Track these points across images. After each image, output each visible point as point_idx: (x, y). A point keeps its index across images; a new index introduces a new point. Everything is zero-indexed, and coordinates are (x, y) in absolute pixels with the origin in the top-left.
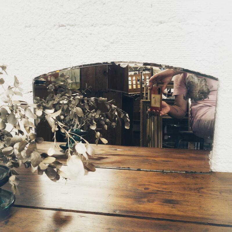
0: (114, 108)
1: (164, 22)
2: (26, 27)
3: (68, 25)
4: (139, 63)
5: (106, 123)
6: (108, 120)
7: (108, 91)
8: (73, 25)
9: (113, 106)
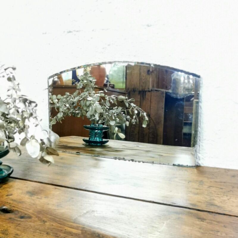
0: (133, 106)
1: (151, 25)
2: (43, 34)
3: (74, 31)
4: (131, 62)
5: (127, 120)
6: (128, 117)
7: (152, 90)
8: (78, 31)
9: (132, 104)
